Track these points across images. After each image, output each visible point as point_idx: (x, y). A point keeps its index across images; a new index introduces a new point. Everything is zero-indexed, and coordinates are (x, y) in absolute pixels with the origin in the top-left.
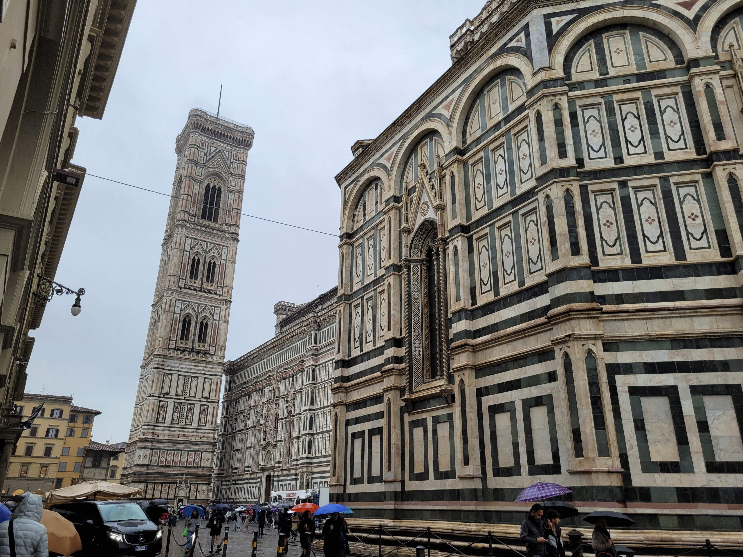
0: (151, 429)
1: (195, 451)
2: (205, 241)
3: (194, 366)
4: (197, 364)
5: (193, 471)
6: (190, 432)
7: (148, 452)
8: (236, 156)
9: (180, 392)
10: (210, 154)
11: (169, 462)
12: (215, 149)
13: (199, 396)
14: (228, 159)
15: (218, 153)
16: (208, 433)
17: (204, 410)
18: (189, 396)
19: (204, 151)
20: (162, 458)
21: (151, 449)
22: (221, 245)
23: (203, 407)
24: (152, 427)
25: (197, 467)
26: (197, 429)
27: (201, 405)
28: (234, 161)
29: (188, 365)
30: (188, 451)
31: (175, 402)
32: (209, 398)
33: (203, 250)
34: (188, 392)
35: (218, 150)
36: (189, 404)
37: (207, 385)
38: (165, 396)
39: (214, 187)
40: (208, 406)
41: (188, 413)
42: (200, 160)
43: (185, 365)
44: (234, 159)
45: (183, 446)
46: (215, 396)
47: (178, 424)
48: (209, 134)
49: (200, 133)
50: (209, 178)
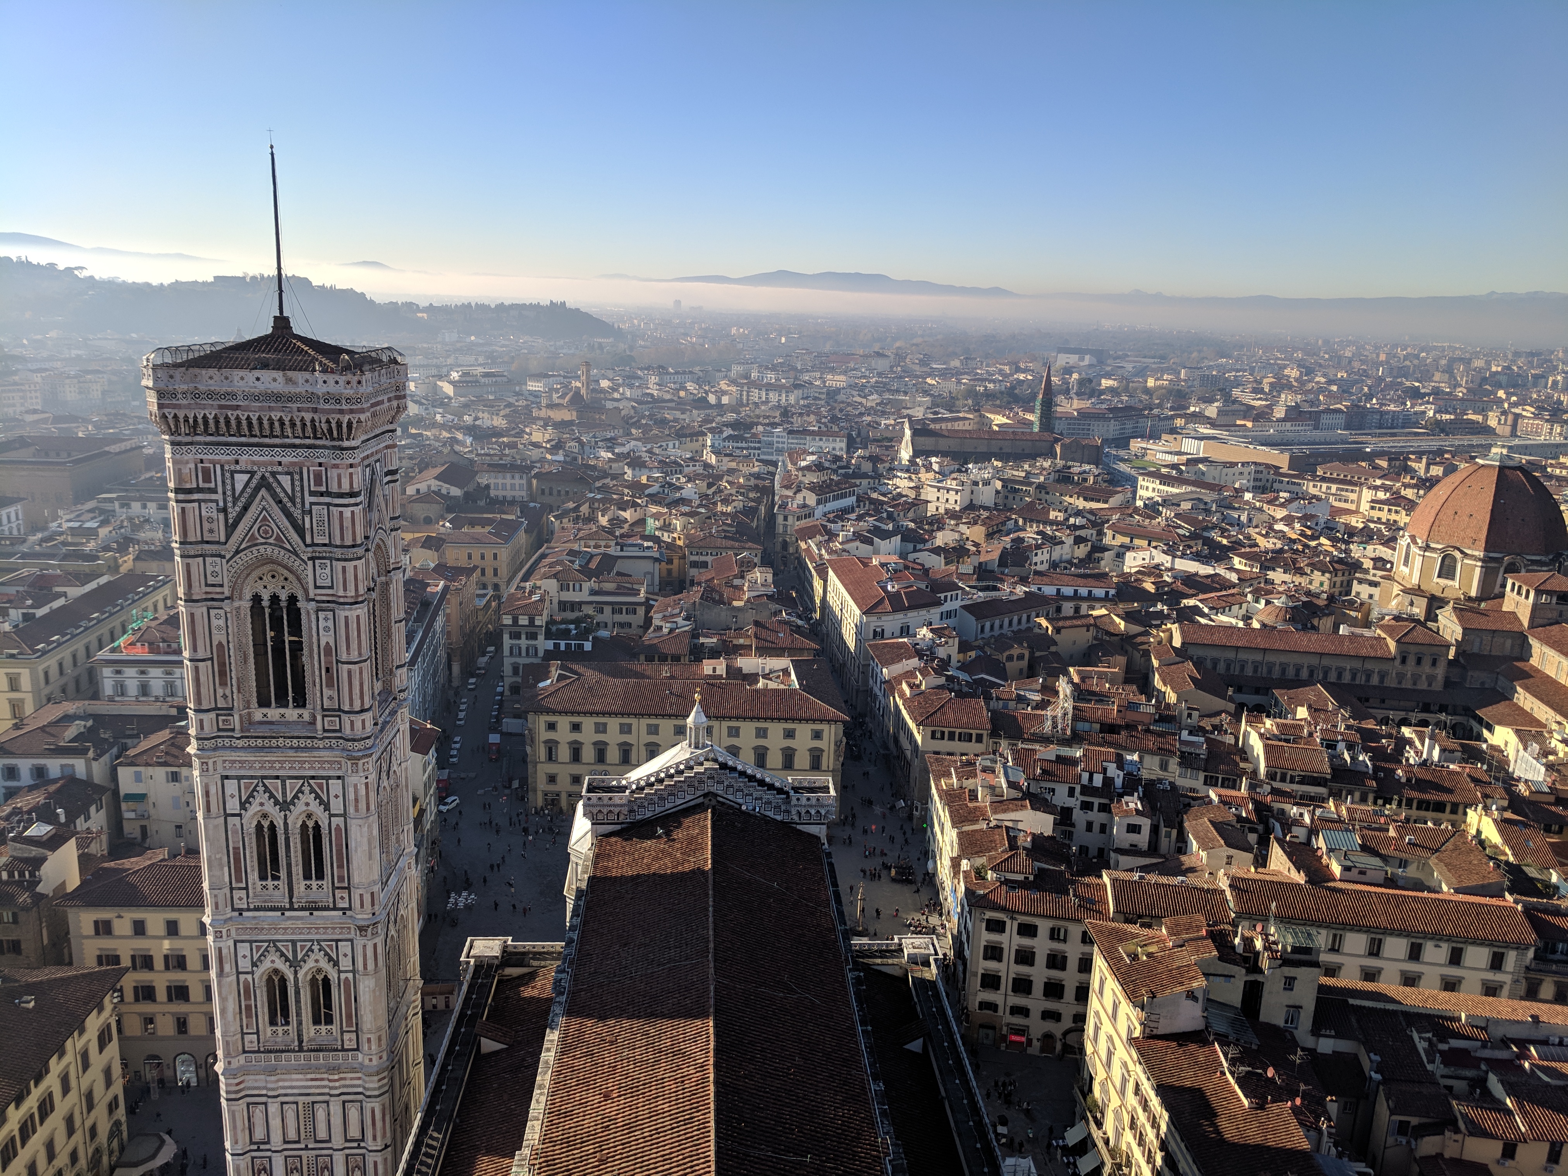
2: (277, 777)
3: (312, 1080)
4: (318, 1076)
8: (318, 482)
9: (292, 1135)
10: (235, 500)
12: (246, 477)
15: (257, 489)
17: (356, 1165)
18: (316, 1141)
19: (213, 497)
22: (323, 778)
23: (352, 1160)
27: (348, 1156)
29: (297, 1080)
31: (286, 1157)
32: (363, 1140)
33: (276, 803)
34: (311, 1133)
35: (257, 476)
36: (318, 1156)
37: (353, 1114)
39: (275, 599)
42: (211, 531)
43: (292, 1080)
46: (375, 1139)
48: (217, 433)
49: (188, 439)
50: (255, 575)
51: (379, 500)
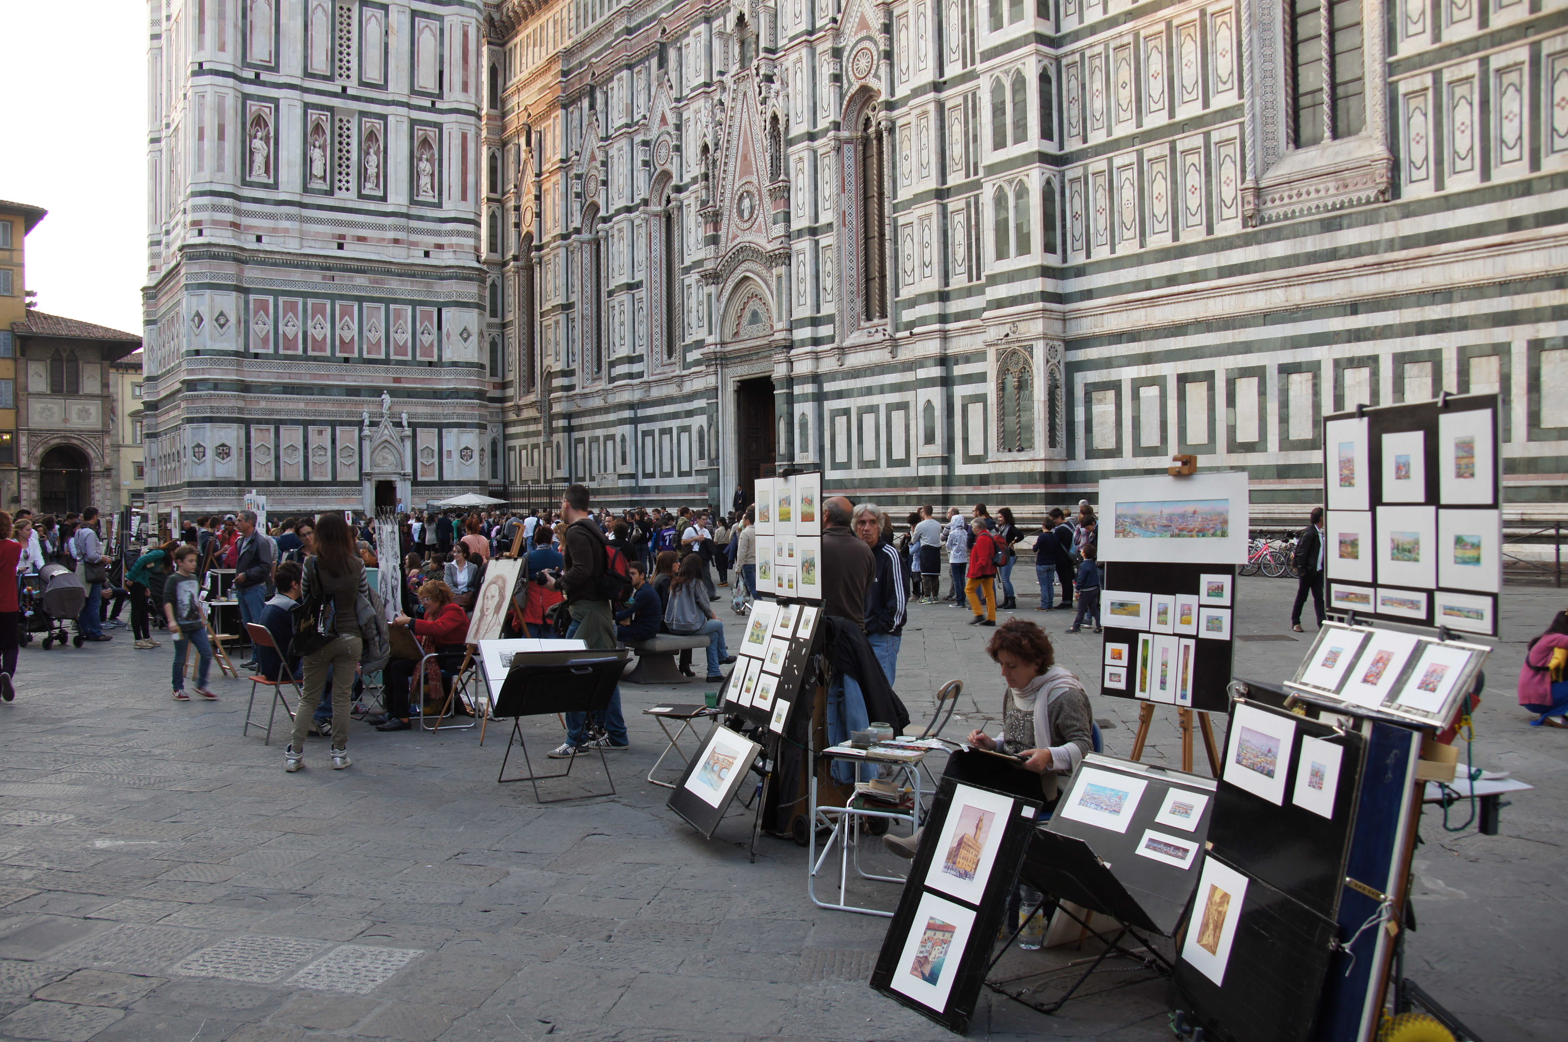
0: (224, 209)
1: (414, 303)
5: (414, 378)
6: (382, 227)
7: (229, 302)
9: (320, 64)
11: (319, 345)
13: (398, 88)
16: (451, 233)
17: (425, 143)
18: (362, 84)
20: (291, 329)
21: (238, 289)
23: (419, 133)
24: (227, 201)
25: (430, 364)
26: (408, 216)
27: (413, 122)
30: (388, 301)
31: (307, 106)
32: (440, 96)
34: (354, 65)
36: (363, 114)
37: (427, 42)
38: (265, 76)
40: (439, 126)
41: (364, 153)
45: (361, 280)
46: (465, 88)
47: (330, 193)
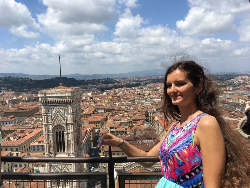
2: (60, 165)
8: (67, 111)
10: (53, 115)
12: (55, 111)
14: (63, 114)
15: (57, 113)
19: (50, 115)
22: (68, 165)
28: (66, 114)
33: (60, 170)
35: (57, 111)
39: (60, 132)
42: (49, 121)
44: (66, 113)
48: (50, 104)
49: (46, 105)
50: (56, 128)
51: (77, 114)
